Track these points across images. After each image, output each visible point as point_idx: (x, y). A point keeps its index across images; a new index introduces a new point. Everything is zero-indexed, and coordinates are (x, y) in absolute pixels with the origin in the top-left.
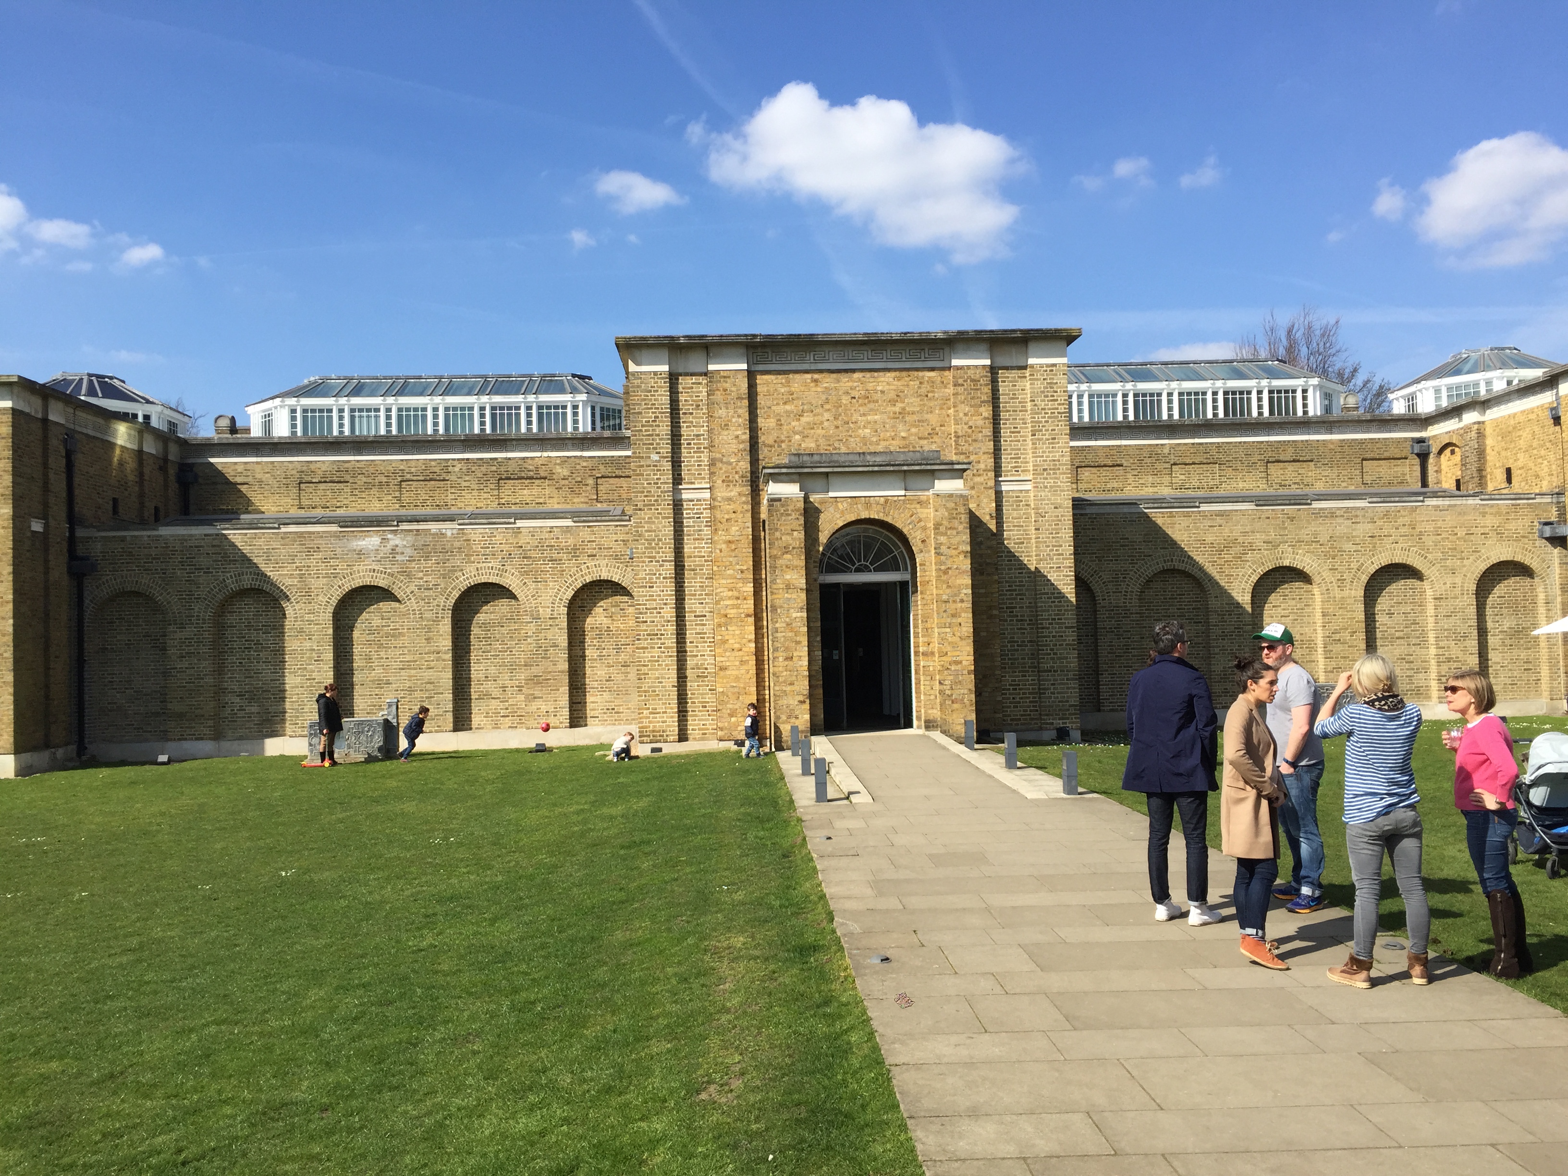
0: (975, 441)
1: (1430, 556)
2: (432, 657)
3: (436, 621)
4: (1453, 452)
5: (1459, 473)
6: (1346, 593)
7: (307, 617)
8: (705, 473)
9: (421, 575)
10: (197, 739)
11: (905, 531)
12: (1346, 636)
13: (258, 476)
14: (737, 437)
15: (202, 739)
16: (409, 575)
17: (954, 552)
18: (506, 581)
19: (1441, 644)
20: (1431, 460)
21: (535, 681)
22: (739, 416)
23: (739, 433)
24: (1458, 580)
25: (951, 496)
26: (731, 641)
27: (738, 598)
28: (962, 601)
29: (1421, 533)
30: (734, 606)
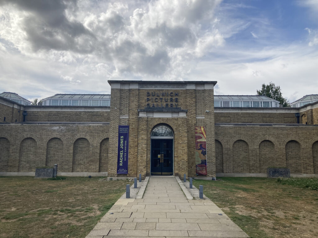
0: (191, 107)
1: (301, 139)
2: (68, 154)
3: (70, 146)
4: (305, 116)
5: (307, 121)
6: (281, 147)
7: (41, 144)
8: (127, 113)
9: (67, 136)
10: (14, 172)
11: (172, 126)
12: (281, 157)
13: (40, 114)
14: (135, 104)
15: (15, 172)
16: (65, 136)
17: (183, 132)
18: (86, 138)
19: (304, 160)
20: (300, 118)
21: (92, 161)
22: (136, 99)
23: (136, 103)
24: (308, 145)
25: (183, 118)
26: (131, 152)
27: (134, 142)
28: (185, 144)
29: (298, 134)
30: (132, 144)
